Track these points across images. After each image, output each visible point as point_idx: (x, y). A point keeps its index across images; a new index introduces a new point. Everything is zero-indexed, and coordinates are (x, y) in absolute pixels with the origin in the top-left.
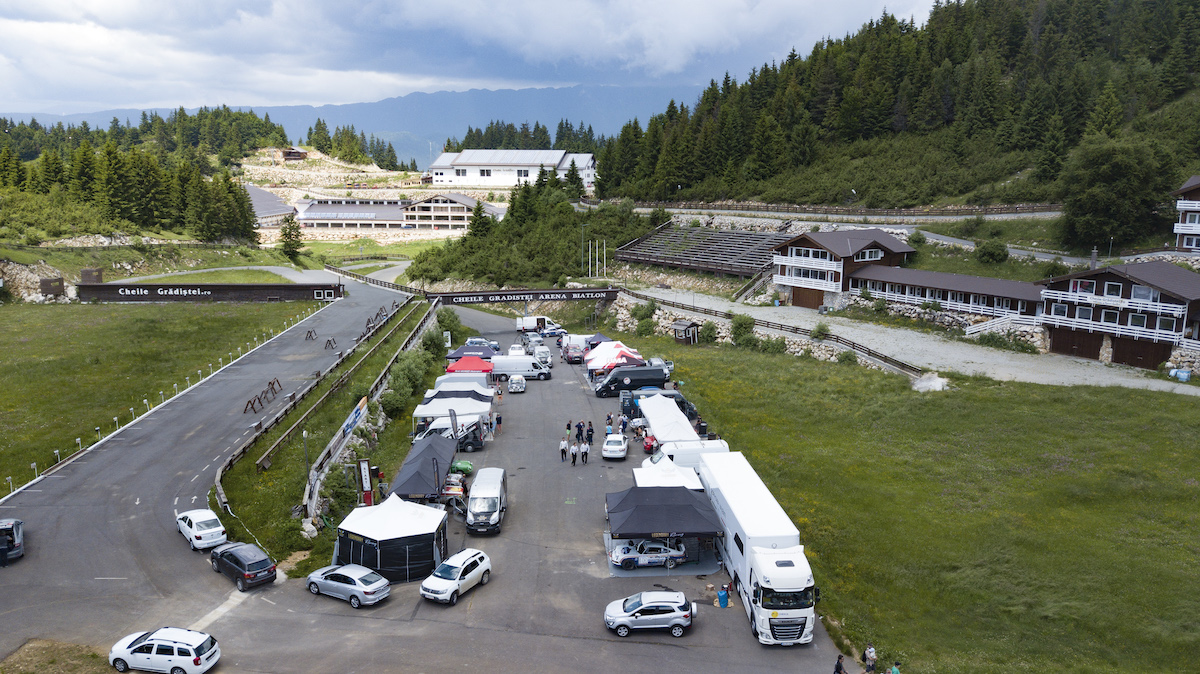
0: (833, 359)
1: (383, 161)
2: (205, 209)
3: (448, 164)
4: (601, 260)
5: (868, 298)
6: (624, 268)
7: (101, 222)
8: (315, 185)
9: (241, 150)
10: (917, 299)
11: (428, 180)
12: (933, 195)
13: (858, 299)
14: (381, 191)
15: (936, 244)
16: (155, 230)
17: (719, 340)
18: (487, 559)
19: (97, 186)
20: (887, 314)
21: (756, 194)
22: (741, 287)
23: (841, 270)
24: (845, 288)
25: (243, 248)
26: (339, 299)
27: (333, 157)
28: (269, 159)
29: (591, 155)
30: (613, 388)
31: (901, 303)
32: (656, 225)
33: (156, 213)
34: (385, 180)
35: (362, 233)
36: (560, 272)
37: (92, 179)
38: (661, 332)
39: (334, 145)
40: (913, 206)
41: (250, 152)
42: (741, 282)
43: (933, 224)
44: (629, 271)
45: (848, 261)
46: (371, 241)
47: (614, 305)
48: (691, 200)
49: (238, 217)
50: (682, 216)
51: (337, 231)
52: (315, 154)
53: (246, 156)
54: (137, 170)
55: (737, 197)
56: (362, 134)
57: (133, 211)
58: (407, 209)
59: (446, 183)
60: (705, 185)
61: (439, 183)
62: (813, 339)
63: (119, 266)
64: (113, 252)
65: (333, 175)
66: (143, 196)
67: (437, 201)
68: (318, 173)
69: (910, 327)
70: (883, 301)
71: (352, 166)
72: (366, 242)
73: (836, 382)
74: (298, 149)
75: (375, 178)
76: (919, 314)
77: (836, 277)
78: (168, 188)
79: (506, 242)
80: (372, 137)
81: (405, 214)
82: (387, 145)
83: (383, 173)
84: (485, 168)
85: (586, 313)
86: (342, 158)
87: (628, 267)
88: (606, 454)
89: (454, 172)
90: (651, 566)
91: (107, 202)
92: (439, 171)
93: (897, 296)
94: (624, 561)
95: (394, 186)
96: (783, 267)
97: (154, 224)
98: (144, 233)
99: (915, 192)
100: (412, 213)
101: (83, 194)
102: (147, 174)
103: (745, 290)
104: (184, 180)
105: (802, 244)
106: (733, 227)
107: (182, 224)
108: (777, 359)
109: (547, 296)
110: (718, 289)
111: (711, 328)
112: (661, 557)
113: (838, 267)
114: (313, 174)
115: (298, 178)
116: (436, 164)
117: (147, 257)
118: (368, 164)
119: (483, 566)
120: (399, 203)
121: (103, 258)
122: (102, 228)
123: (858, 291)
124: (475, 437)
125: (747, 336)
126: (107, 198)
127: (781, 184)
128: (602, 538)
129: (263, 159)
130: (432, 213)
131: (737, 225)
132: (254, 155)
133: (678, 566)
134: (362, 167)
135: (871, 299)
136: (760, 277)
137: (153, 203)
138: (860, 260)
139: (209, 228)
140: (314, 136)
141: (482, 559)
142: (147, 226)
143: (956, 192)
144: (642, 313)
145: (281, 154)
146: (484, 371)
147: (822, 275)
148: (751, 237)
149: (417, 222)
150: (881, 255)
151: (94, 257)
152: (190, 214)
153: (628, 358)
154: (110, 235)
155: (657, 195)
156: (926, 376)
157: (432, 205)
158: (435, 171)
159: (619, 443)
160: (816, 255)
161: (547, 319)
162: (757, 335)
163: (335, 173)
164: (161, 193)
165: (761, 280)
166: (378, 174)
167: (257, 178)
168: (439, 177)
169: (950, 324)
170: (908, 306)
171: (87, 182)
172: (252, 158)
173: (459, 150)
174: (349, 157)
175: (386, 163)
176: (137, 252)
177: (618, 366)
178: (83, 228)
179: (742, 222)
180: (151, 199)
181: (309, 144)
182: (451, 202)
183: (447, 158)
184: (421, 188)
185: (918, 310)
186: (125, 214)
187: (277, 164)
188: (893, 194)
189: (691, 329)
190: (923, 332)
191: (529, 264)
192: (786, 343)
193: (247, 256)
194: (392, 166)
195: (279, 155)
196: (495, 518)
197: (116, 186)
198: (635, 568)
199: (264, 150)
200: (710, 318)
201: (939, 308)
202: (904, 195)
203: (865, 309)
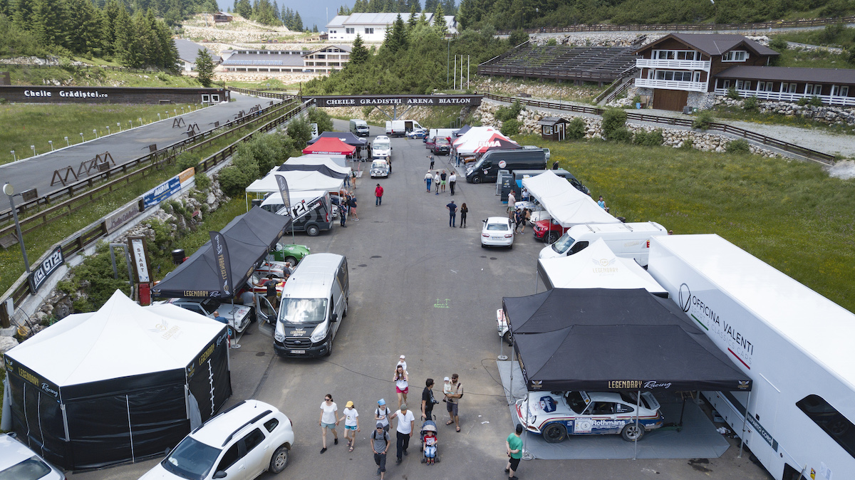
0: (719, 149)
1: (292, 26)
2: (130, 41)
3: (340, 24)
4: (465, 76)
5: (735, 97)
6: (486, 82)
7: (36, 46)
8: (238, 41)
9: (182, 15)
10: (792, 96)
11: (325, 37)
12: (784, 10)
13: (724, 99)
14: (288, 45)
15: (799, 49)
16: (87, 56)
17: (588, 136)
18: (284, 423)
19: (34, 17)
20: (758, 112)
21: (606, 19)
22: (601, 93)
23: (708, 70)
24: (711, 89)
25: (162, 74)
26: (224, 102)
27: (252, 20)
28: (203, 21)
29: (453, 17)
30: (486, 172)
31: (773, 101)
32: (515, 45)
33: (88, 42)
34: (292, 38)
35: (271, 75)
36: (426, 84)
37: (30, 10)
38: (525, 132)
39: (254, 10)
40: (763, 21)
41: (189, 16)
42: (600, 88)
43: (789, 34)
44: (491, 83)
45: (716, 59)
46: (278, 81)
47: (478, 111)
48: (544, 27)
49: (160, 49)
50: (539, 38)
51: (252, 74)
52: (238, 18)
53: (186, 19)
54: (70, 4)
55: (588, 22)
56: (275, 3)
57: (67, 38)
58: (307, 57)
59: (339, 39)
60: (558, 13)
61: (333, 39)
62: (694, 129)
63: (49, 82)
64: (44, 70)
65: (251, 34)
66: (76, 27)
67: (330, 51)
68: (240, 32)
69: (787, 124)
70: (754, 99)
71: (267, 27)
72: (273, 81)
73: (736, 169)
74: (225, 13)
75: (284, 36)
76: (795, 110)
77: (702, 76)
78: (99, 22)
79: (380, 66)
80: (284, 7)
81: (305, 61)
82: (295, 12)
83: (291, 33)
84: (369, 27)
85: (450, 119)
86: (259, 21)
87: (489, 80)
88: (486, 241)
89: (345, 30)
90: (597, 435)
91: (42, 29)
92: (333, 30)
93: (768, 94)
94: (546, 426)
95: (299, 42)
96: (646, 70)
97: (86, 52)
98: (76, 58)
99: (764, 8)
100: (310, 60)
101: (24, 24)
102: (79, 8)
103: (606, 94)
104: (112, 16)
105: (666, 46)
106: (588, 43)
107: (112, 53)
108: (655, 150)
109: (415, 101)
110: (577, 96)
111: (579, 124)
112: (615, 421)
113: (706, 67)
114: (236, 33)
115: (225, 36)
116: (331, 24)
117: (75, 76)
118: (279, 26)
119: (272, 440)
120: (301, 53)
121: (34, 75)
122: (38, 49)
123: (725, 91)
124: (319, 218)
125: (620, 129)
126: (42, 26)
127: (631, 8)
128: (496, 369)
129: (199, 22)
130: (326, 60)
131: (592, 42)
132: (192, 18)
133: (646, 435)
134: (275, 28)
135: (740, 99)
136: (620, 82)
137: (85, 34)
138: (727, 61)
139: (134, 57)
140: (238, 5)
141: (271, 424)
142: (81, 53)
143: (807, 7)
144: (507, 113)
145: (212, 18)
146: (343, 153)
147: (687, 76)
148: (606, 50)
149: (315, 68)
150: (746, 56)
151: (25, 73)
152: (118, 44)
153: (502, 141)
154: (44, 57)
155: (514, 23)
156: (839, 164)
157: (326, 54)
158: (330, 30)
159: (504, 227)
160: (681, 56)
161: (415, 122)
162: (630, 129)
163: (253, 32)
164: (92, 25)
165: (622, 86)
166: (286, 33)
167: (194, 36)
168: (333, 35)
169: (833, 119)
170: (783, 103)
171: (27, 14)
172: (190, 20)
173: (349, 14)
174: (265, 21)
175: (294, 27)
176: (66, 72)
177: (490, 148)
178: (20, 51)
179: (597, 39)
180: (83, 31)
181: (235, 11)
182: (341, 51)
183: (339, 20)
184: (319, 43)
185: (795, 106)
186: (59, 40)
187: (210, 26)
188: (743, 11)
189: (560, 126)
190: (803, 127)
191: (399, 82)
192: (663, 135)
193: (165, 80)
194: (299, 29)
195: (211, 19)
196: (320, 332)
197: (50, 16)
198: (566, 438)
199: (200, 15)
200: (577, 115)
201: (818, 103)
202: (754, 11)
203: (733, 109)
